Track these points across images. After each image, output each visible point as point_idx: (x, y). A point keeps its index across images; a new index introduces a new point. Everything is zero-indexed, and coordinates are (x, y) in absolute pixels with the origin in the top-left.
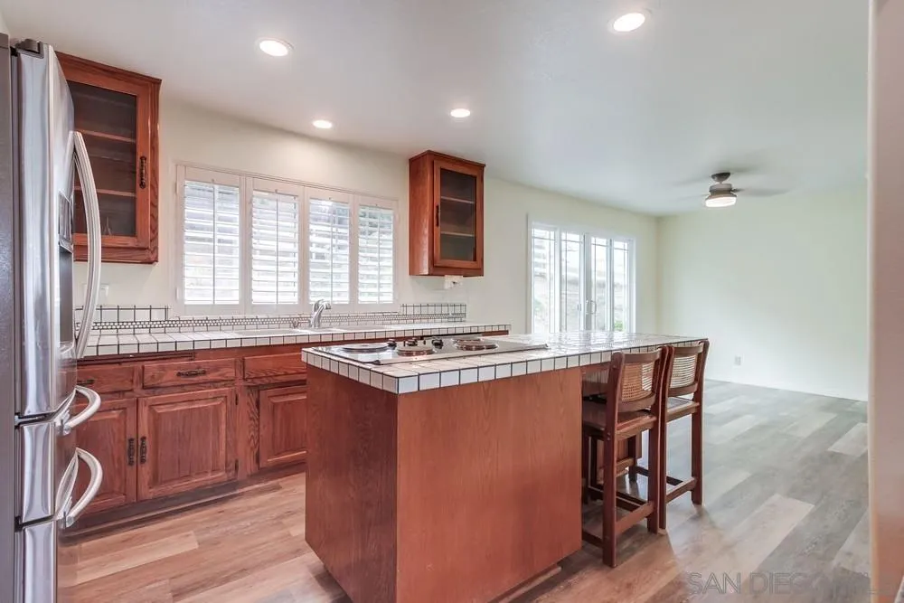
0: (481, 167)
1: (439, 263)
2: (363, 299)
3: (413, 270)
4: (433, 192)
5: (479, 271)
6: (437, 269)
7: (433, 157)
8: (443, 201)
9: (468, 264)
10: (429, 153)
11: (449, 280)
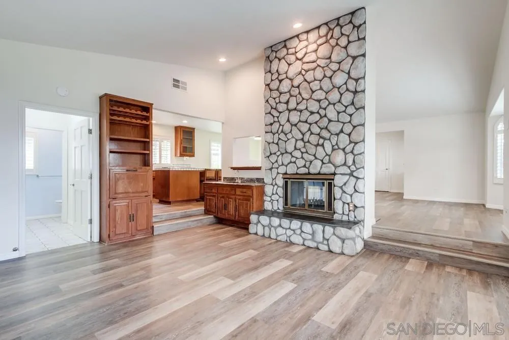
0: (194, 129)
1: (182, 153)
2: (162, 162)
3: (176, 155)
4: (181, 136)
5: (193, 156)
6: (182, 155)
7: (181, 127)
8: (183, 138)
9: (191, 154)
10: (179, 126)
11: (185, 158)
